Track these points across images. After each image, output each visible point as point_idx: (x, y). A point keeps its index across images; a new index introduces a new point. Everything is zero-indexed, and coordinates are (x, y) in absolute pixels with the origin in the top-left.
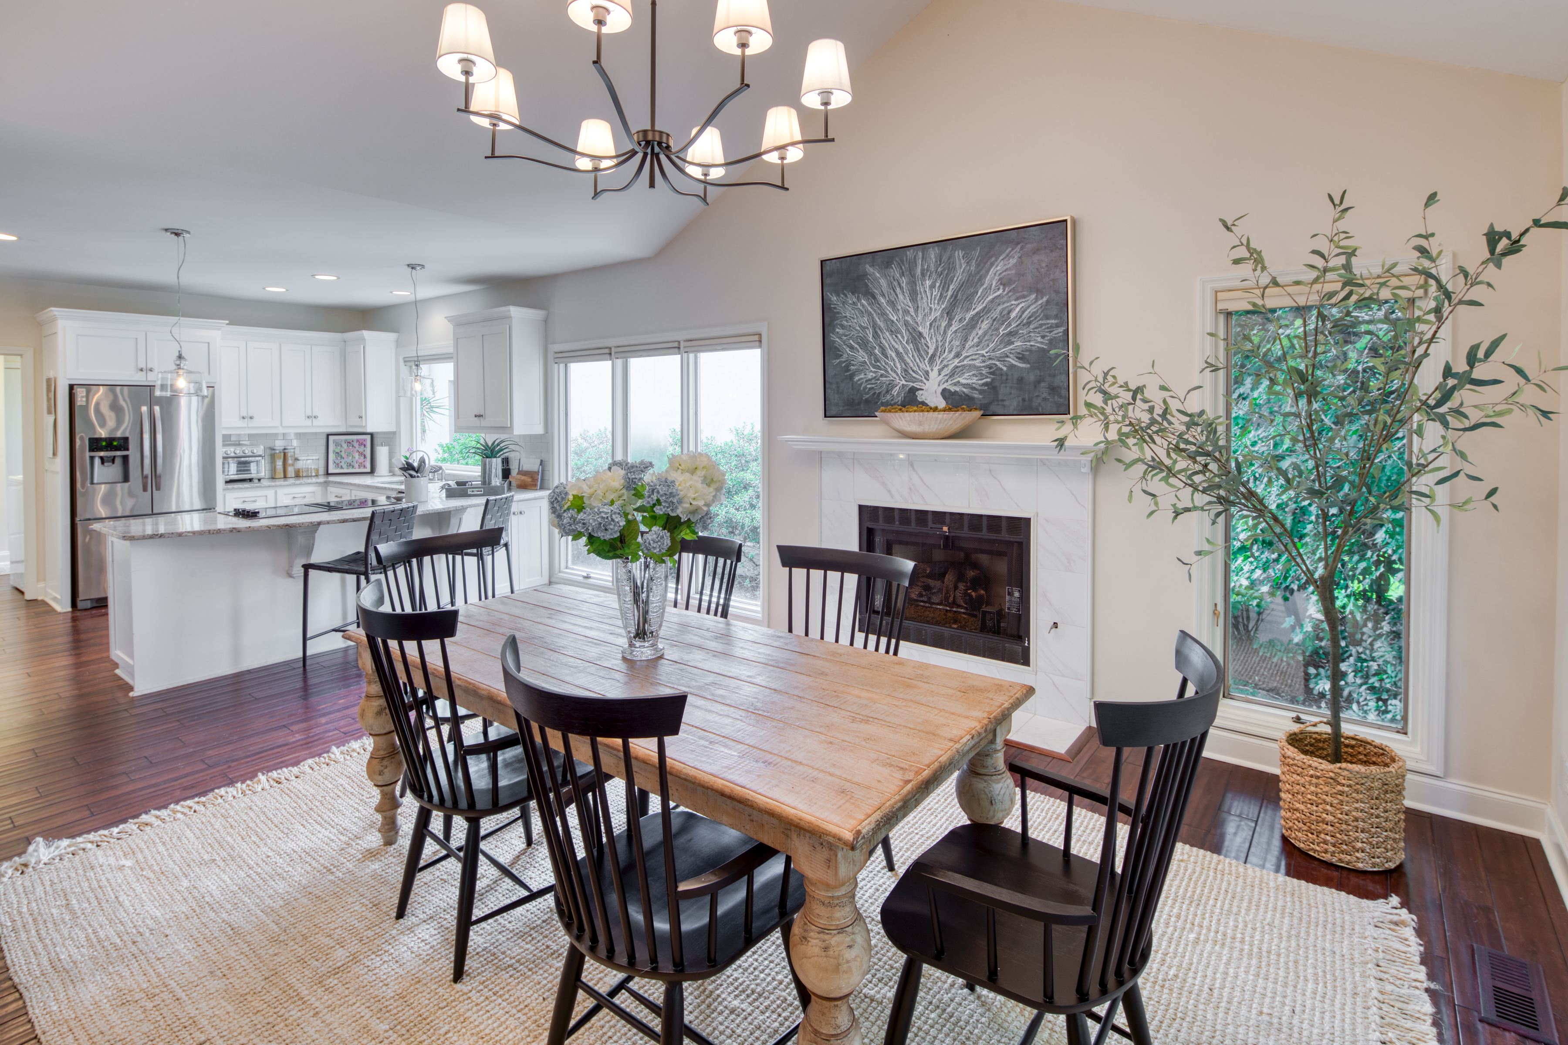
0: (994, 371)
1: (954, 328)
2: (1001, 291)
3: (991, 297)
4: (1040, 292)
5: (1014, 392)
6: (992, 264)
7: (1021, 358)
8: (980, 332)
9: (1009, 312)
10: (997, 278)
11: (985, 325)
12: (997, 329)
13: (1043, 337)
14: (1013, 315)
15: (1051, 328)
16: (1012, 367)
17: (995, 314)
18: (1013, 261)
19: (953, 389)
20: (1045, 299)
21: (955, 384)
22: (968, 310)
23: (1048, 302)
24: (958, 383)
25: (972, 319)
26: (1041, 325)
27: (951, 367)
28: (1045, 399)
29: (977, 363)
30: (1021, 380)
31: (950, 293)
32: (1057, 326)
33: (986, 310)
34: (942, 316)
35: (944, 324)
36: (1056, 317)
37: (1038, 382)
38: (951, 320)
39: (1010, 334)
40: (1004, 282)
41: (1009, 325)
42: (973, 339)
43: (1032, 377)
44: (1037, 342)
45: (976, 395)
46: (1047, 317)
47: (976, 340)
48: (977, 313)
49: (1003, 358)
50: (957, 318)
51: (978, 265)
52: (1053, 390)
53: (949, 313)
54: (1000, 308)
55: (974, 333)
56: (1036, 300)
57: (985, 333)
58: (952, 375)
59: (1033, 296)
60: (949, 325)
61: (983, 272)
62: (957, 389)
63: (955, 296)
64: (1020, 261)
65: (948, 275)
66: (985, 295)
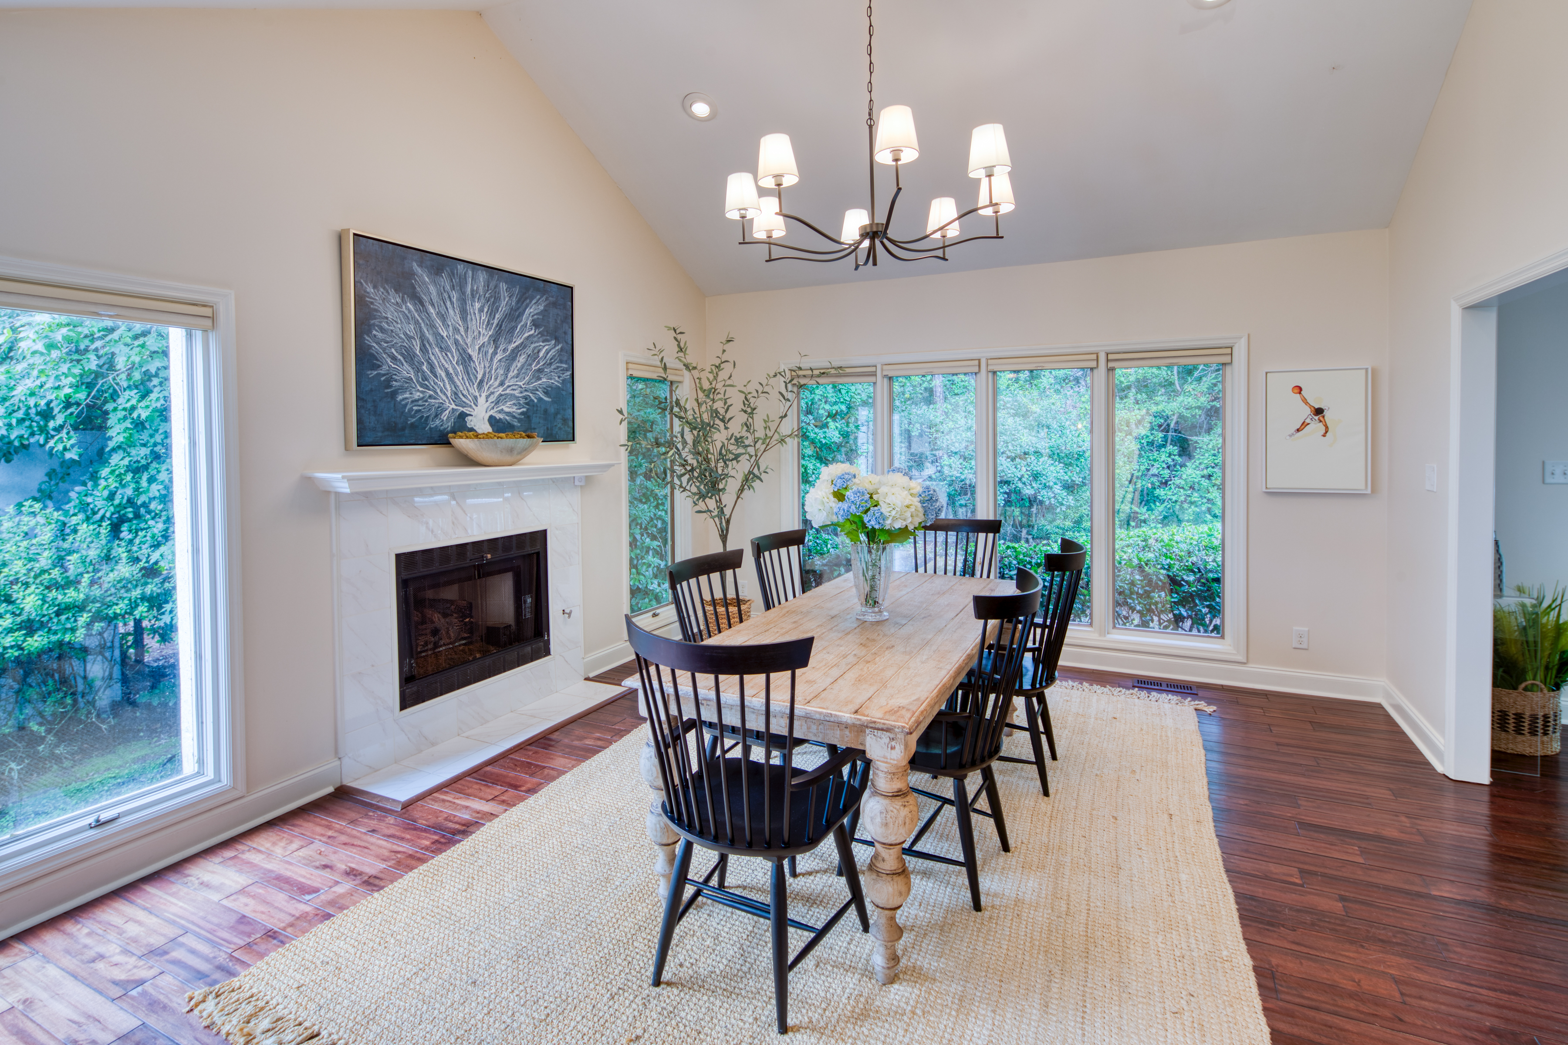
0: (529, 402)
1: (499, 356)
2: (532, 332)
3: (526, 335)
4: (558, 339)
5: (541, 421)
6: (527, 305)
7: (546, 393)
8: (519, 365)
9: (538, 352)
10: (531, 318)
11: (522, 359)
12: (531, 365)
13: (559, 377)
14: (541, 354)
15: (564, 370)
16: (540, 399)
17: (529, 351)
18: (541, 308)
19: (499, 416)
20: (560, 346)
21: (499, 412)
22: (510, 342)
23: (562, 349)
24: (501, 411)
25: (513, 351)
26: (558, 367)
27: (497, 394)
28: (560, 428)
29: (516, 393)
30: (546, 411)
31: (496, 321)
32: (567, 370)
33: (523, 346)
34: (489, 342)
35: (491, 351)
36: (567, 362)
38: (496, 348)
39: (539, 370)
40: (536, 324)
41: (538, 363)
42: (513, 370)
43: (552, 410)
44: (556, 381)
45: (516, 423)
46: (562, 361)
47: (516, 372)
48: (517, 347)
49: (534, 391)
50: (502, 347)
51: (518, 302)
52: (565, 421)
53: (495, 340)
54: (533, 346)
55: (514, 364)
56: (555, 345)
57: (522, 367)
58: (497, 402)
59: (553, 342)
60: (495, 353)
61: (521, 310)
62: (501, 416)
63: (499, 325)
64: (545, 310)
65: (494, 303)
66: (522, 331)
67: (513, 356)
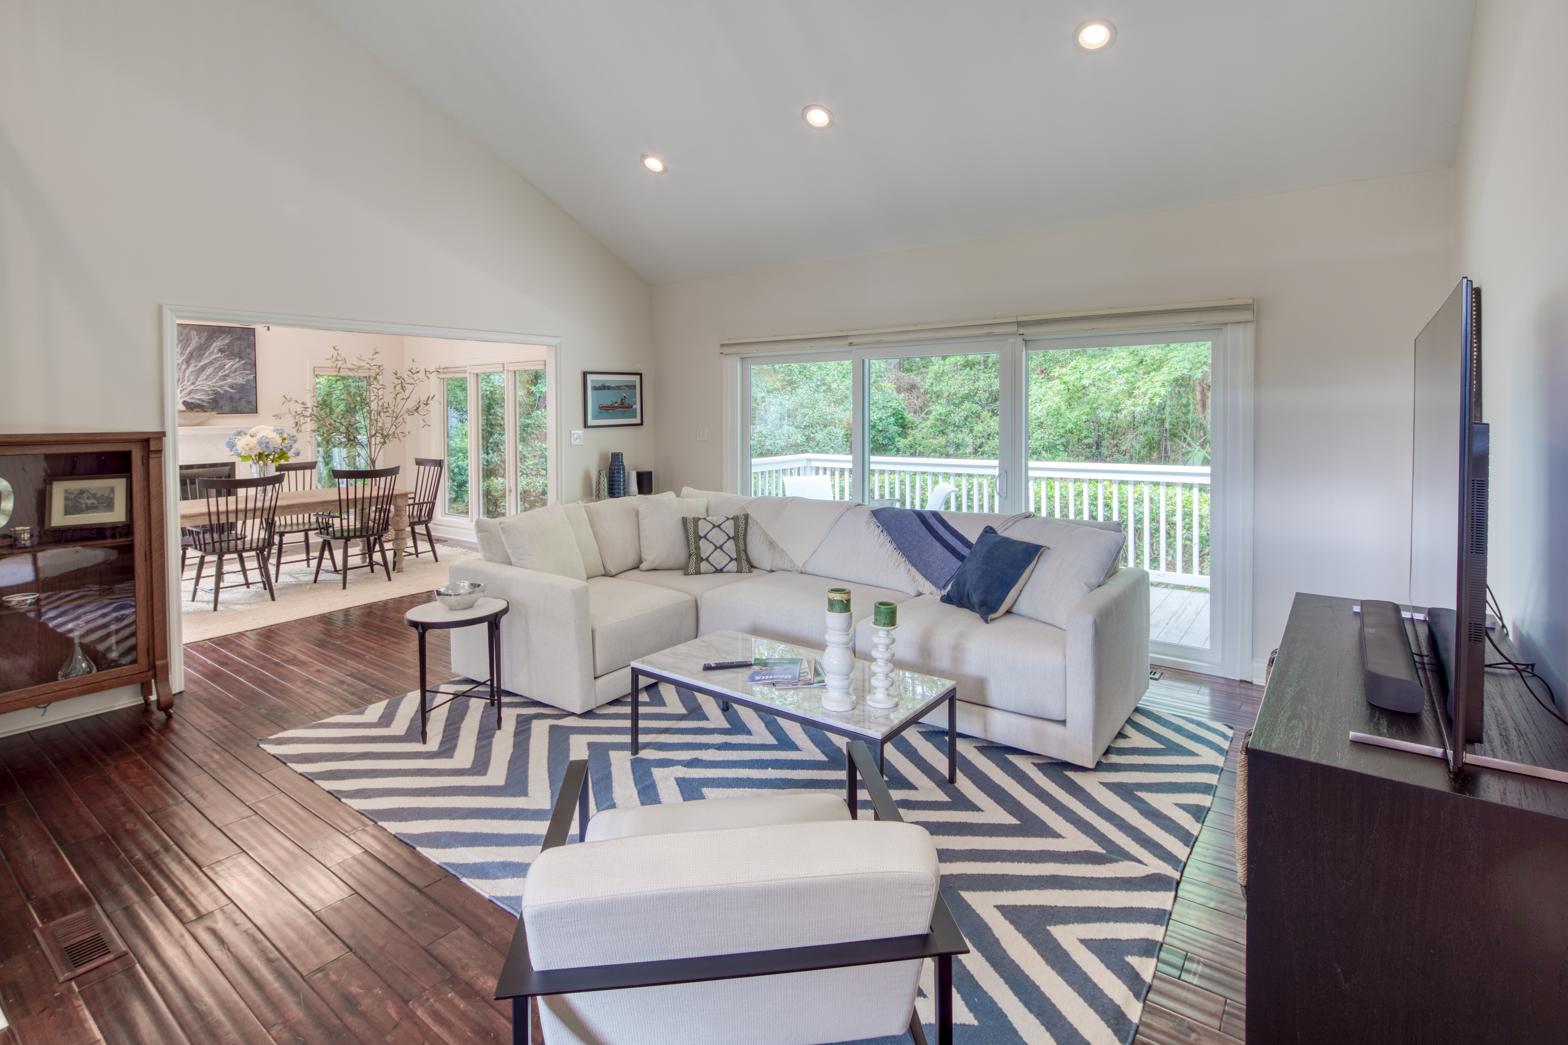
0: (216, 393)
1: (191, 369)
2: (219, 355)
3: (214, 357)
4: (241, 358)
5: (228, 403)
6: (214, 342)
7: (232, 387)
8: (207, 373)
9: (224, 366)
10: (217, 348)
11: (210, 370)
12: (217, 373)
13: (243, 378)
14: (227, 367)
15: (247, 374)
16: (226, 391)
17: (216, 365)
18: (227, 341)
19: (190, 401)
20: (244, 362)
21: (192, 398)
22: (200, 361)
23: (245, 363)
24: (193, 398)
25: (202, 366)
26: (242, 373)
27: (189, 389)
28: (244, 407)
29: (206, 388)
30: (231, 398)
31: (188, 352)
32: (250, 374)
33: (211, 363)
34: (182, 363)
35: (184, 367)
36: (250, 370)
37: (240, 399)
38: (188, 365)
39: (225, 376)
40: (221, 351)
41: (225, 371)
42: (203, 376)
43: (237, 396)
44: (240, 380)
45: (205, 404)
46: (245, 370)
47: (205, 377)
48: (206, 364)
49: (221, 387)
50: (193, 364)
51: (206, 340)
52: (249, 402)
53: (188, 362)
54: (219, 363)
55: (204, 373)
56: (239, 361)
57: (210, 374)
58: (189, 393)
59: (238, 359)
60: (187, 368)
61: (209, 344)
62: (193, 401)
63: (191, 354)
64: (230, 342)
65: (186, 342)
66: (210, 355)
67: (203, 368)
